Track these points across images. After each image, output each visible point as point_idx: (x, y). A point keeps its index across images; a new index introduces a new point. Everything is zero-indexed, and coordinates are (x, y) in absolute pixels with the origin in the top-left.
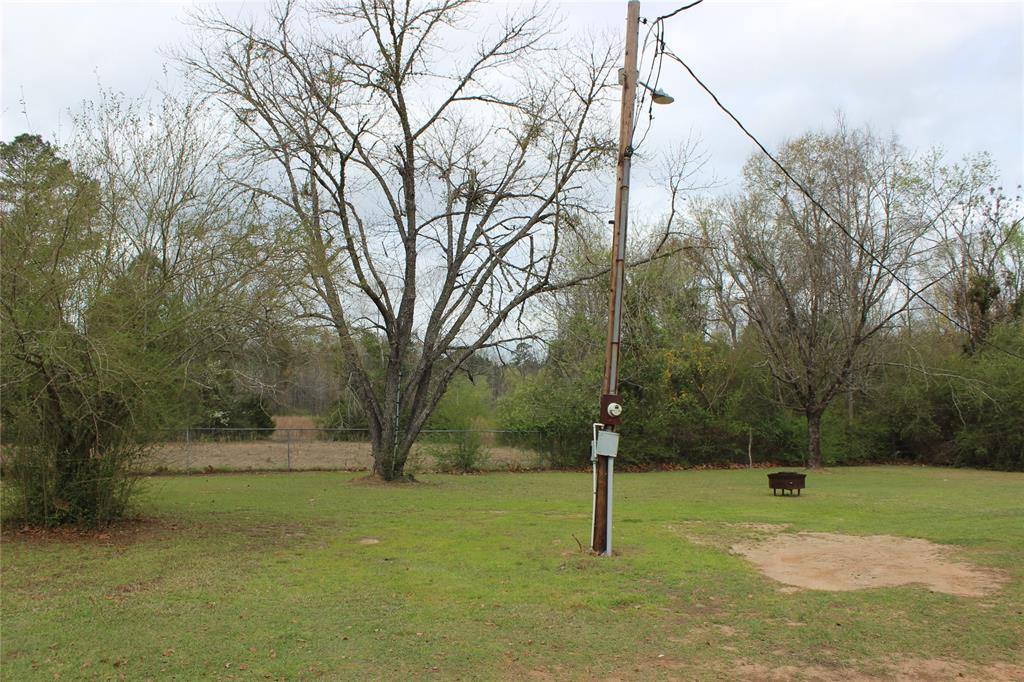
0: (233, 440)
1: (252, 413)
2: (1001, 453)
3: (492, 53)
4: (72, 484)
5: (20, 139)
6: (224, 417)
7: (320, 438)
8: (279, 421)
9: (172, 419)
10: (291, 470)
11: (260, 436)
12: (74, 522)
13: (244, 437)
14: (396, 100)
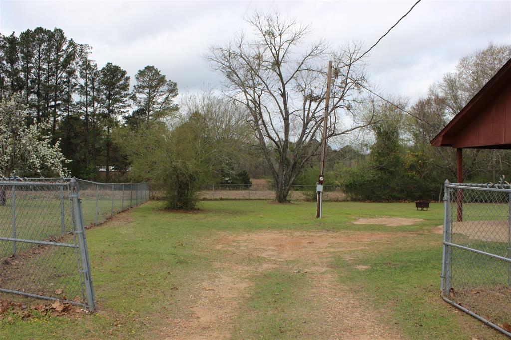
0: (233, 190)
1: (241, 178)
3: (309, 55)
4: (182, 198)
5: (146, 68)
6: (229, 180)
7: (269, 189)
8: (253, 181)
9: (208, 181)
10: (250, 200)
11: (245, 188)
12: (182, 209)
13: (237, 188)
14: (279, 73)
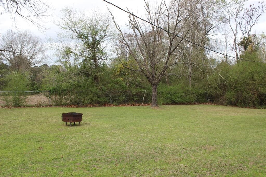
2: (240, 101)
